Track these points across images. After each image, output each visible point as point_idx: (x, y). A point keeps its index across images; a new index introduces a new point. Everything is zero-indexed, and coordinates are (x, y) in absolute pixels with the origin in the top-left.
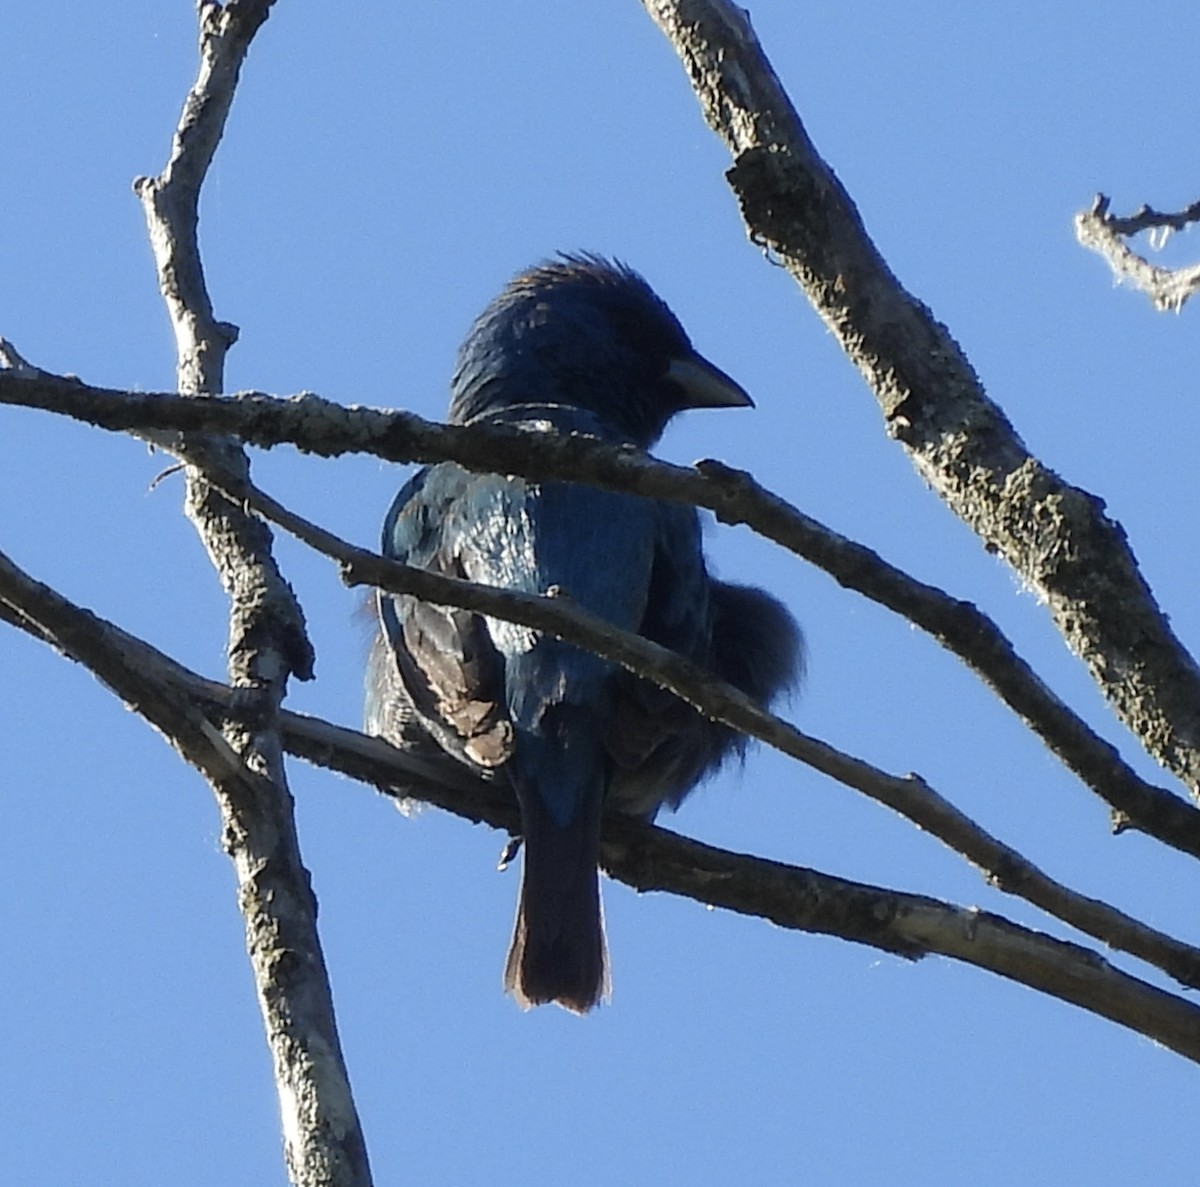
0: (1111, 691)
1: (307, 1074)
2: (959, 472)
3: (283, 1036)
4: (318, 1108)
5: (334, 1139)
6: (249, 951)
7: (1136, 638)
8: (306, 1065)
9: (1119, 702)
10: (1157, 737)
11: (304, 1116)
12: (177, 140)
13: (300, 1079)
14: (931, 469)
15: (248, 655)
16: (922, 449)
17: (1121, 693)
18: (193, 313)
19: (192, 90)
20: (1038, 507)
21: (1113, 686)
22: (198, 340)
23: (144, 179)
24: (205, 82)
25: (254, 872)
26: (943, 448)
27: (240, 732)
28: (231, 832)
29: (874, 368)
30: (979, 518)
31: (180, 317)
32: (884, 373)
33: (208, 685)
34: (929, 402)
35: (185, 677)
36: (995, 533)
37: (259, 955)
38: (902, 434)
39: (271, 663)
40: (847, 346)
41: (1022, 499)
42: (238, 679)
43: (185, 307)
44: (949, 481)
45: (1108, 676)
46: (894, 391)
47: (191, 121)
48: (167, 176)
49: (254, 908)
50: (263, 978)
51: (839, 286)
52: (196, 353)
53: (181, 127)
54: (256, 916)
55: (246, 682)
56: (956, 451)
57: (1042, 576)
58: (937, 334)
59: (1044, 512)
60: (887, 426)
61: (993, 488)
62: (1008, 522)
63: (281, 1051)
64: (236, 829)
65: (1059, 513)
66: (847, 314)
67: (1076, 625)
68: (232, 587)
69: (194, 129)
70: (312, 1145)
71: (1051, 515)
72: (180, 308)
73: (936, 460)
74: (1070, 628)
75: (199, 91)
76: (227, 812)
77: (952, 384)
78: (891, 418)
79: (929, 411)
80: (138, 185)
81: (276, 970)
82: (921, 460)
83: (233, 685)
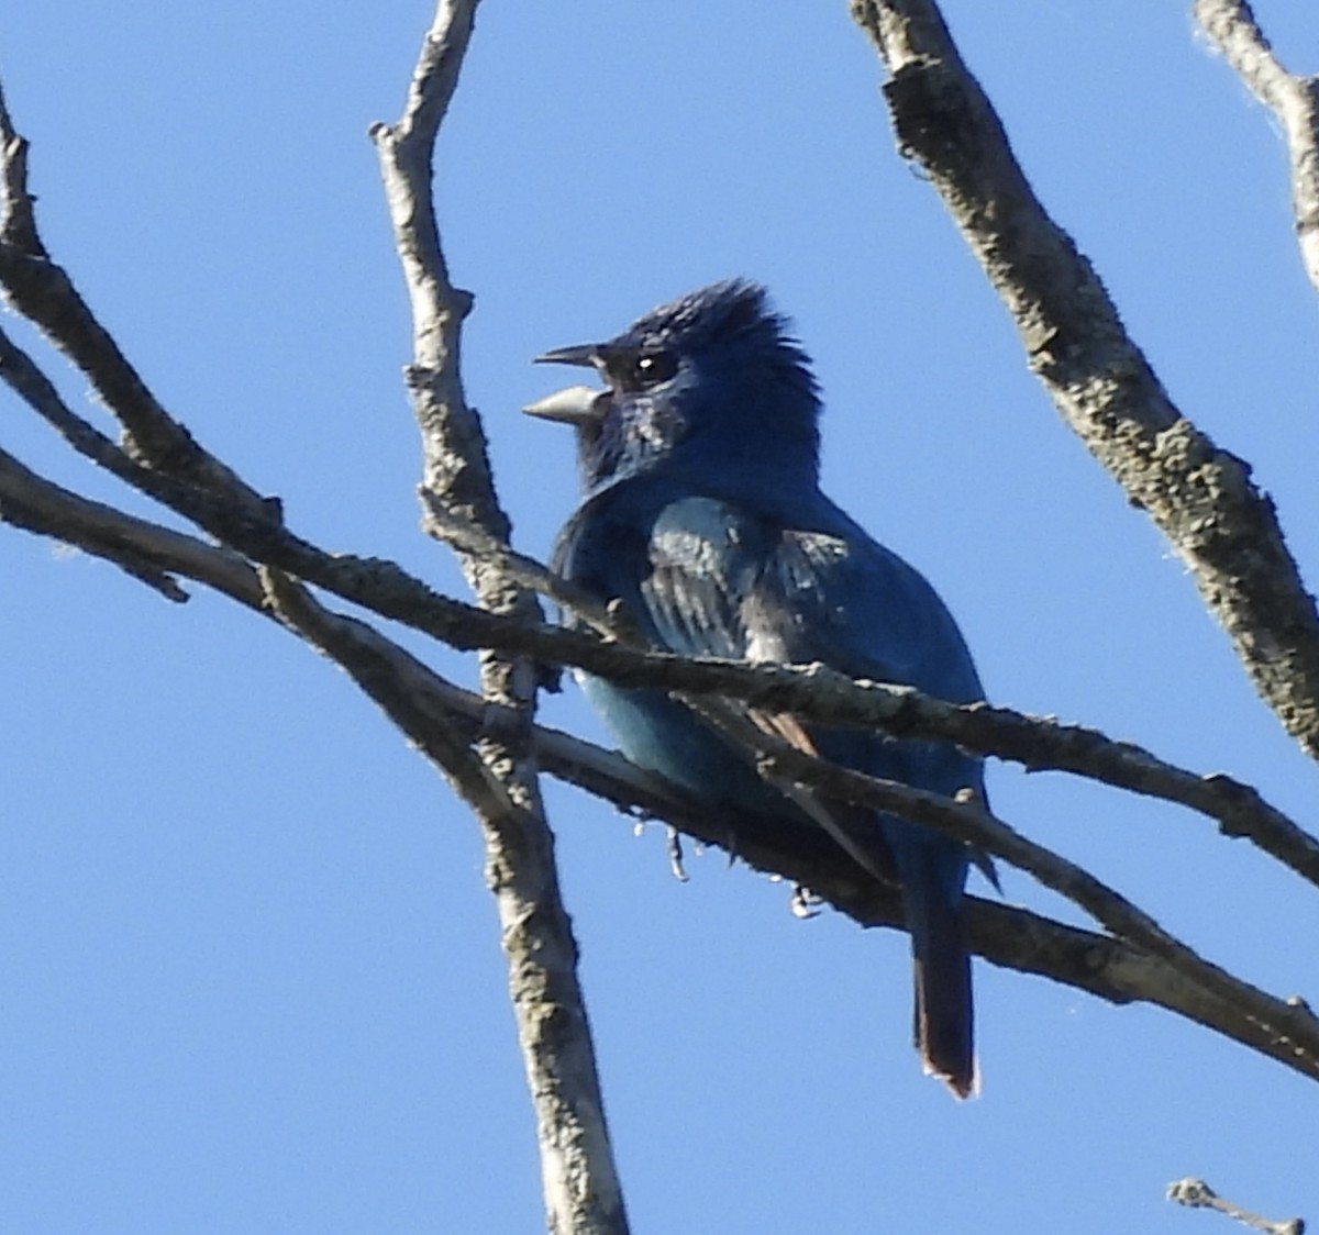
0: (1257, 673)
1: (576, 1142)
2: (1107, 420)
3: (550, 1097)
4: (589, 1181)
5: (602, 1213)
6: (513, 997)
7: (1288, 623)
8: (576, 1131)
9: (1264, 684)
10: (1304, 725)
11: (572, 1186)
12: (414, 87)
13: (568, 1146)
14: (1073, 410)
15: (504, 671)
16: (1066, 388)
17: (1268, 675)
18: (434, 278)
19: (427, 35)
20: (1193, 476)
21: (1261, 666)
22: (440, 310)
23: (379, 126)
24: (445, 28)
25: (522, 917)
26: (1089, 393)
27: (500, 757)
28: (497, 871)
29: (1021, 297)
30: (1124, 471)
31: (419, 282)
32: (1030, 304)
33: (462, 696)
34: (1076, 341)
35: (441, 687)
36: (1142, 490)
37: (526, 1006)
38: (1046, 370)
39: (525, 678)
40: (989, 271)
41: (1176, 463)
42: (493, 694)
43: (425, 272)
44: (1094, 427)
45: (1256, 656)
46: (1039, 326)
47: (430, 69)
48: (406, 125)
49: (522, 954)
50: (530, 1032)
51: (989, 214)
52: (437, 324)
53: (419, 74)
54: (523, 964)
55: (501, 698)
56: (1105, 399)
57: (1193, 546)
58: (1082, 267)
59: (1200, 482)
60: (1029, 360)
61: (1144, 445)
62: (1158, 485)
63: (548, 1112)
64: (503, 868)
65: (1217, 485)
66: (996, 241)
67: (1224, 599)
68: (477, 583)
69: (433, 78)
70: (580, 1219)
71: (1207, 486)
72: (418, 272)
73: (1082, 403)
74: (1217, 601)
75: (437, 38)
76: (494, 849)
77: (1097, 325)
78: (1035, 353)
79: (1075, 350)
80: (375, 131)
81: (546, 1025)
82: (1066, 399)
83: (487, 698)
